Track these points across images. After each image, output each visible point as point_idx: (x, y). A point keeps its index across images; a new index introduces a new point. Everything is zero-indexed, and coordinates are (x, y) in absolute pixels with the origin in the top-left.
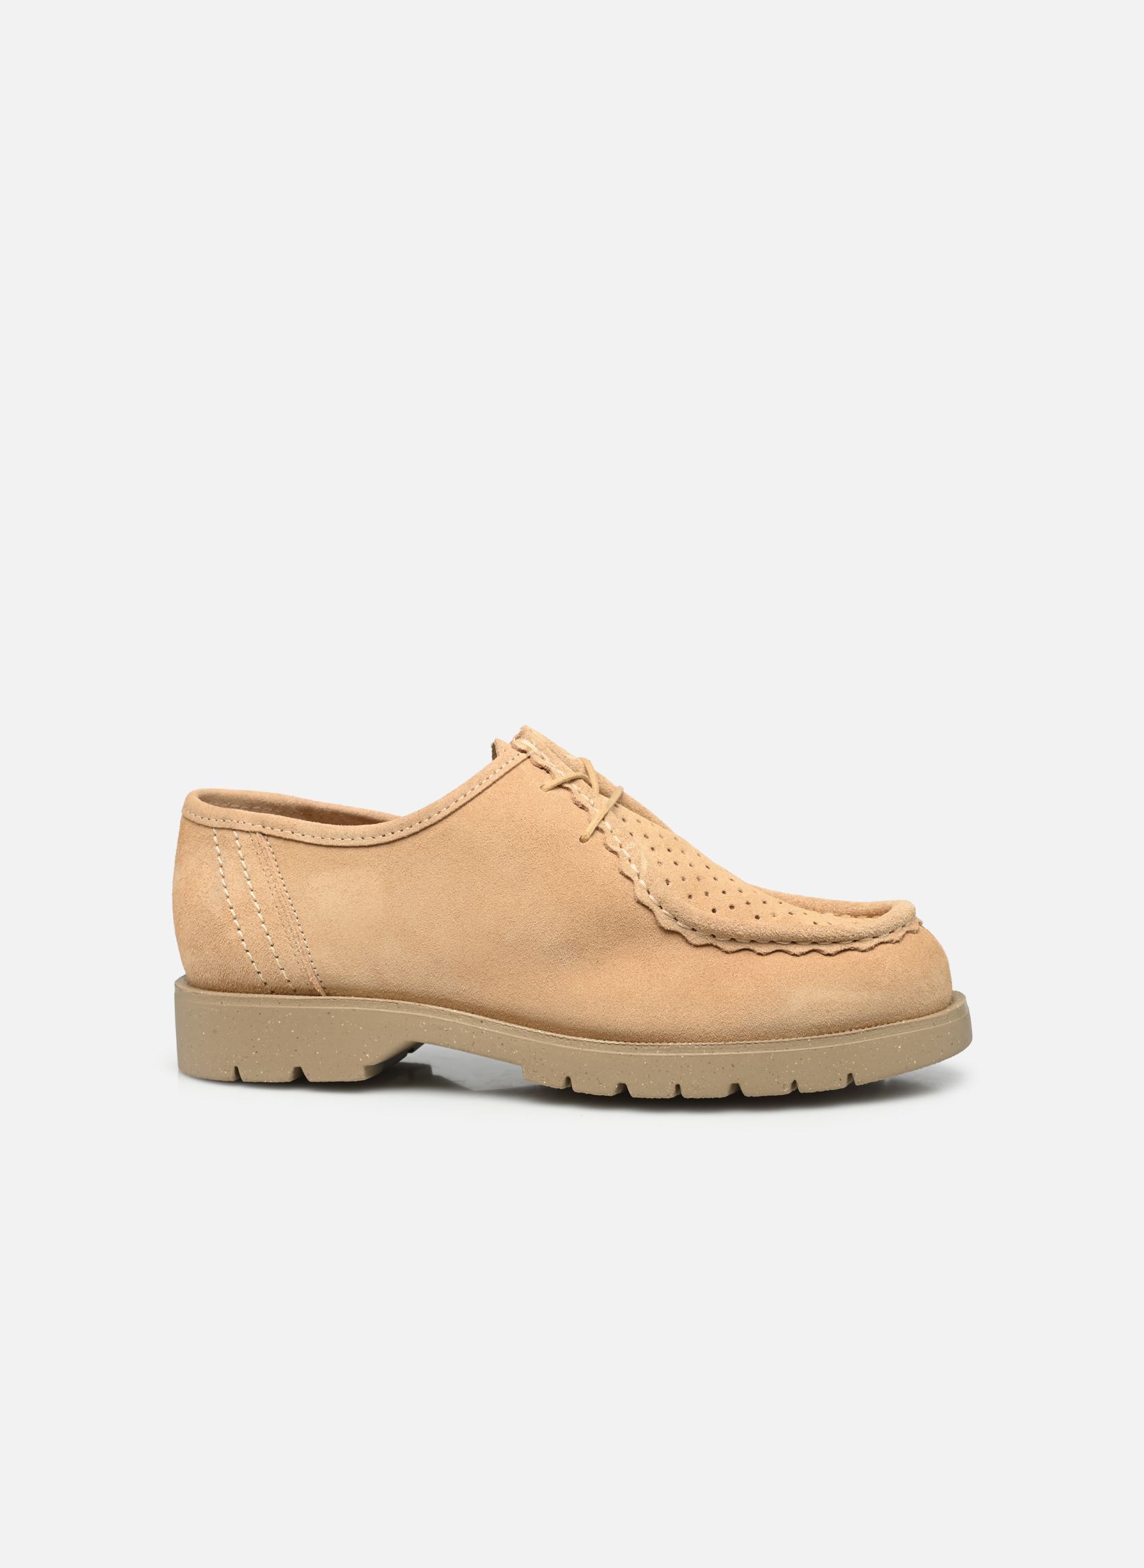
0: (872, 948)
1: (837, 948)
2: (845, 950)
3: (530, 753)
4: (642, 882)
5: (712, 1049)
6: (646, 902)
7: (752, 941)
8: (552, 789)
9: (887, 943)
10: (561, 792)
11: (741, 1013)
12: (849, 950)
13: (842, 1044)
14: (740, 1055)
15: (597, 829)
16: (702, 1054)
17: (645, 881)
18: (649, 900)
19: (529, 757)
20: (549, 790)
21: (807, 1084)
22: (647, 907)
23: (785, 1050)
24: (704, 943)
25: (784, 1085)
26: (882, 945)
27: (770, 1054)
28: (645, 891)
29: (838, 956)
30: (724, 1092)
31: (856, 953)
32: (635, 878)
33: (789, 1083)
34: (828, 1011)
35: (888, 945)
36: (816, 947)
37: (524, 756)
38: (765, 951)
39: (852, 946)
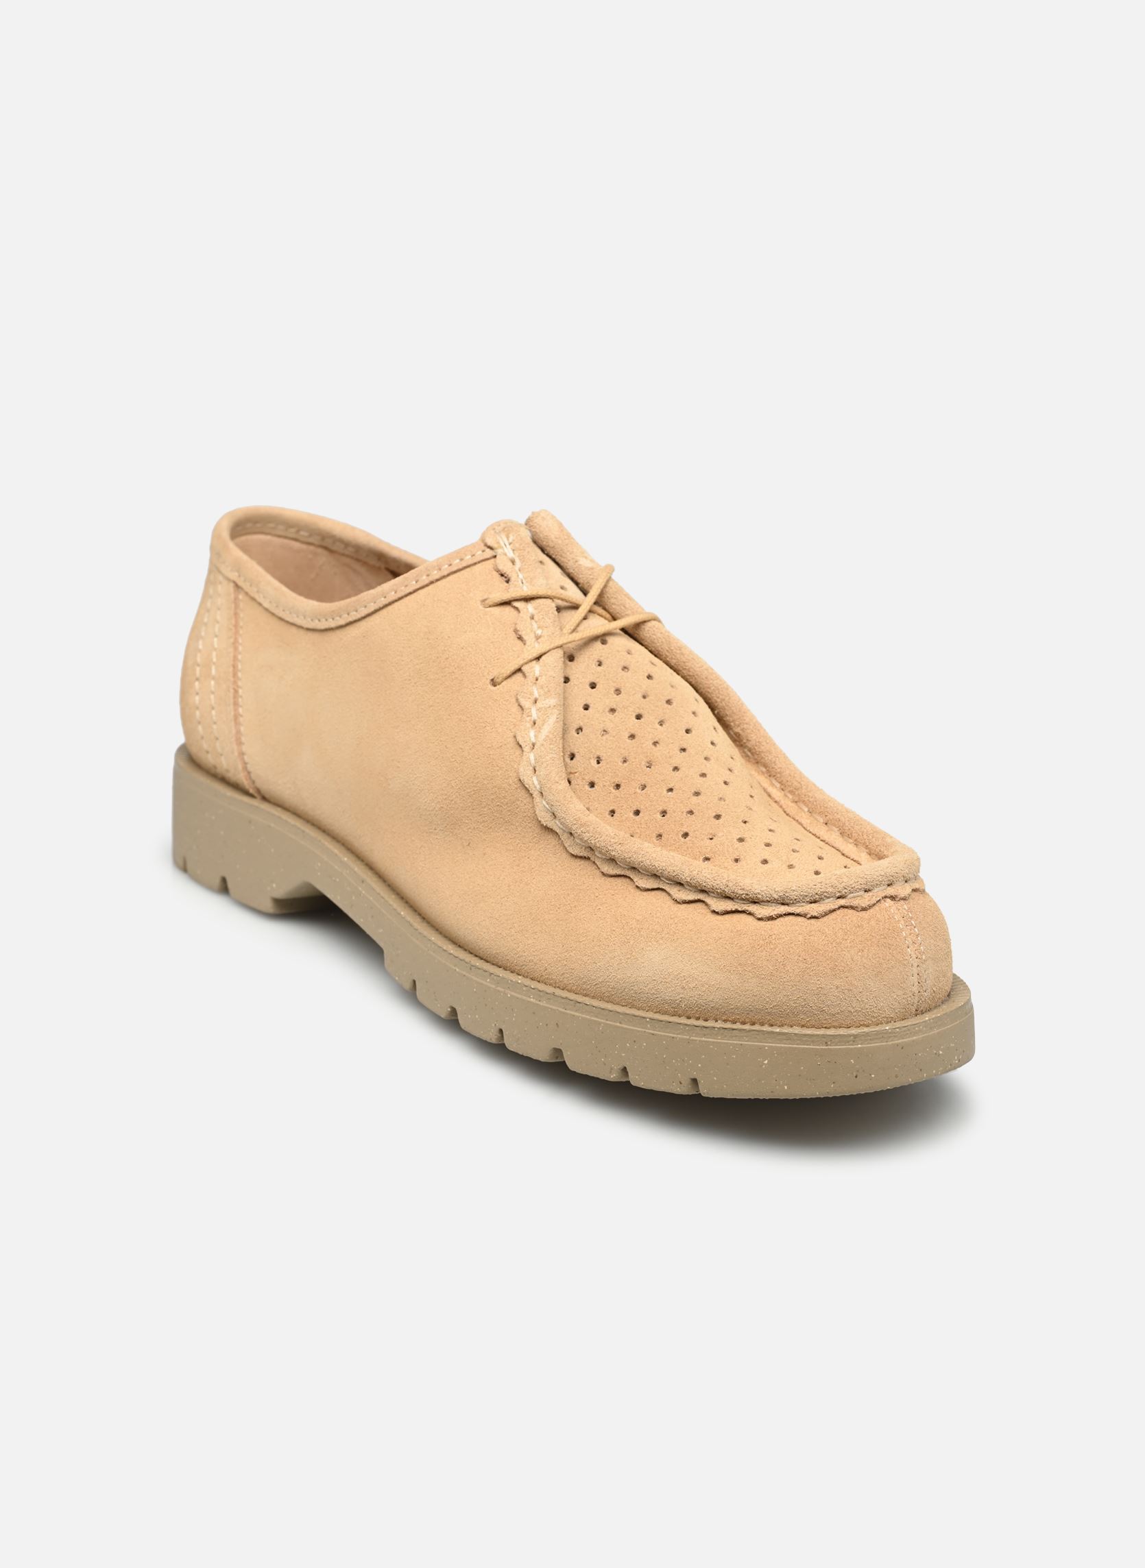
0: (771, 918)
1: (730, 906)
2: (737, 911)
3: (499, 551)
4: (532, 757)
5: (540, 996)
6: (527, 782)
7: (634, 868)
8: (494, 606)
9: (798, 915)
10: (507, 609)
11: (585, 959)
12: (743, 912)
13: (688, 1037)
14: (567, 1014)
15: (519, 670)
16: (529, 999)
17: (535, 756)
18: (533, 782)
19: (495, 557)
20: (490, 606)
21: (639, 1075)
22: (527, 790)
23: (618, 1024)
24: (581, 854)
25: (612, 1069)
26: (791, 917)
27: (600, 1023)
28: (531, 768)
29: (727, 917)
30: (543, 1056)
31: (750, 918)
32: (527, 749)
33: (617, 1067)
34: (683, 988)
35: (800, 919)
36: (701, 896)
37: (489, 553)
38: (644, 886)
39: (747, 908)
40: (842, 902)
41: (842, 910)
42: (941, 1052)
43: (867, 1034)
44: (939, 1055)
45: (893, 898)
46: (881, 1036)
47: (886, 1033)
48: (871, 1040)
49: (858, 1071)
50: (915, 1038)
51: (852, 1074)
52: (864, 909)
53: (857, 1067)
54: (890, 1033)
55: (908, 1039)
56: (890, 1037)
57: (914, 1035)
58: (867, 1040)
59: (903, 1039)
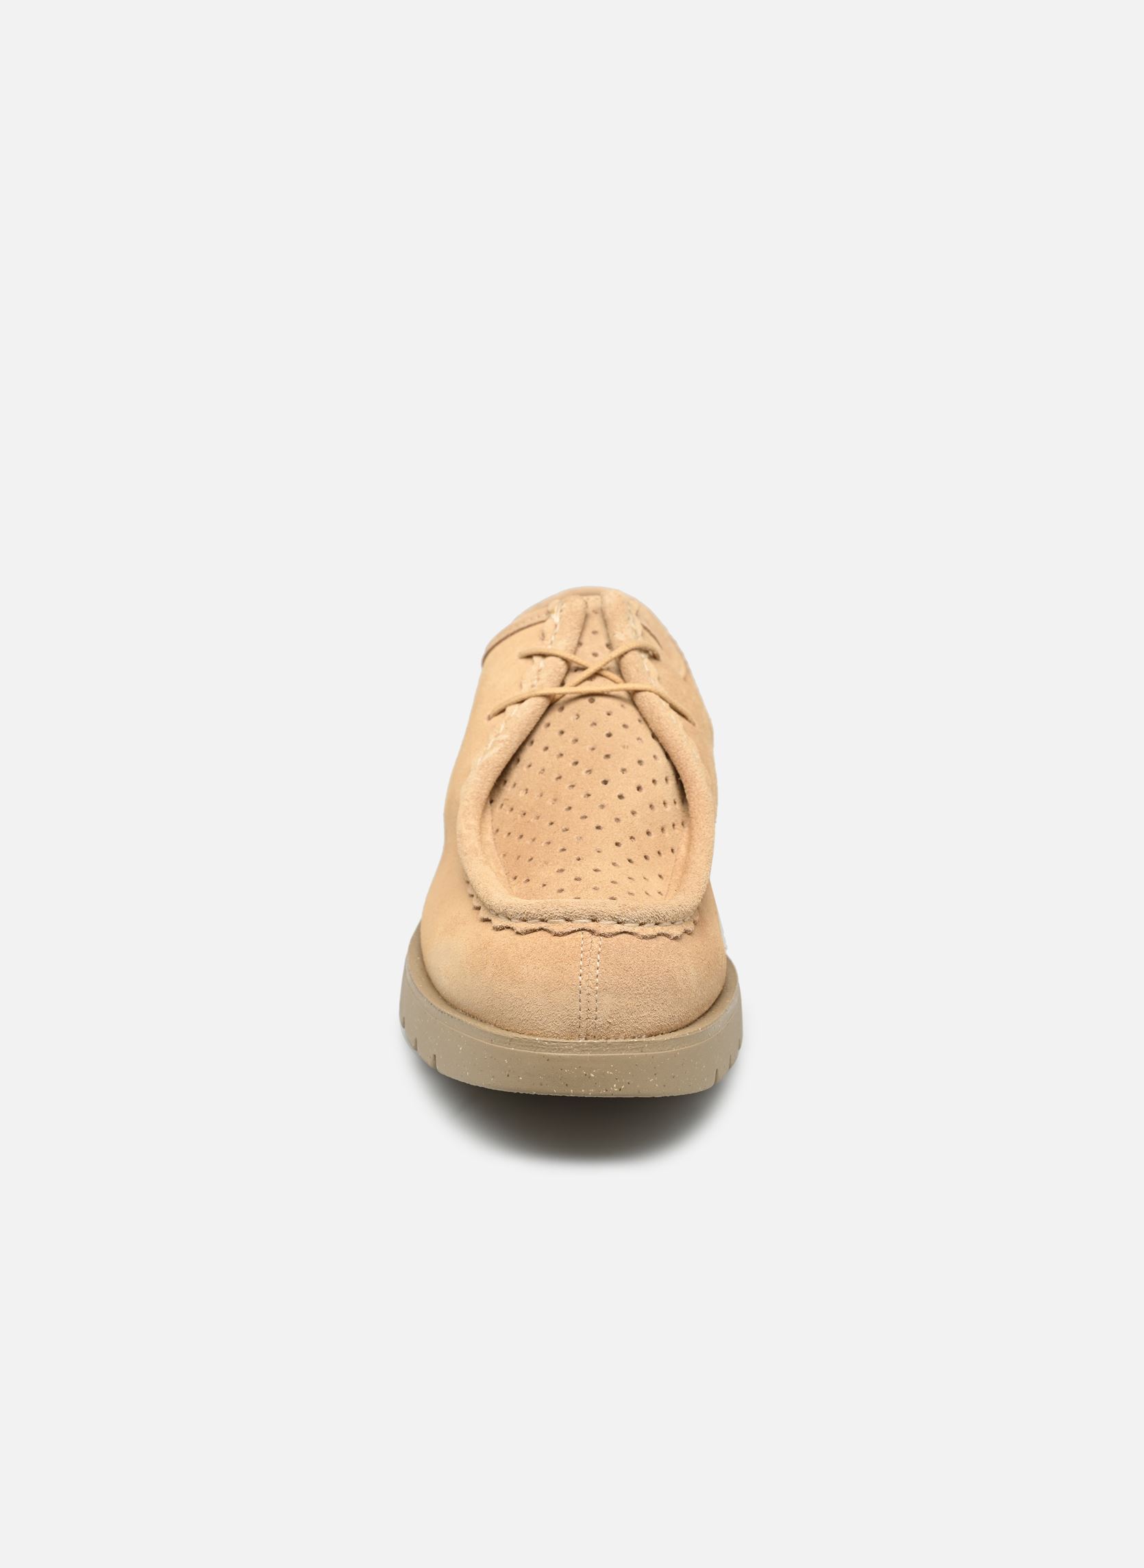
9: (512, 929)
10: (529, 662)
15: (504, 710)
19: (548, 619)
35: (511, 933)
40: (543, 925)
41: (542, 932)
42: (592, 1075)
43: (520, 1040)
44: (590, 1077)
45: (592, 932)
46: (531, 1044)
47: (535, 1043)
48: (522, 1046)
49: (510, 1071)
50: (563, 1054)
51: (505, 1072)
52: (556, 935)
53: (509, 1067)
54: (539, 1044)
55: (556, 1054)
56: (539, 1048)
57: (562, 1052)
58: (518, 1045)
59: (550, 1052)
